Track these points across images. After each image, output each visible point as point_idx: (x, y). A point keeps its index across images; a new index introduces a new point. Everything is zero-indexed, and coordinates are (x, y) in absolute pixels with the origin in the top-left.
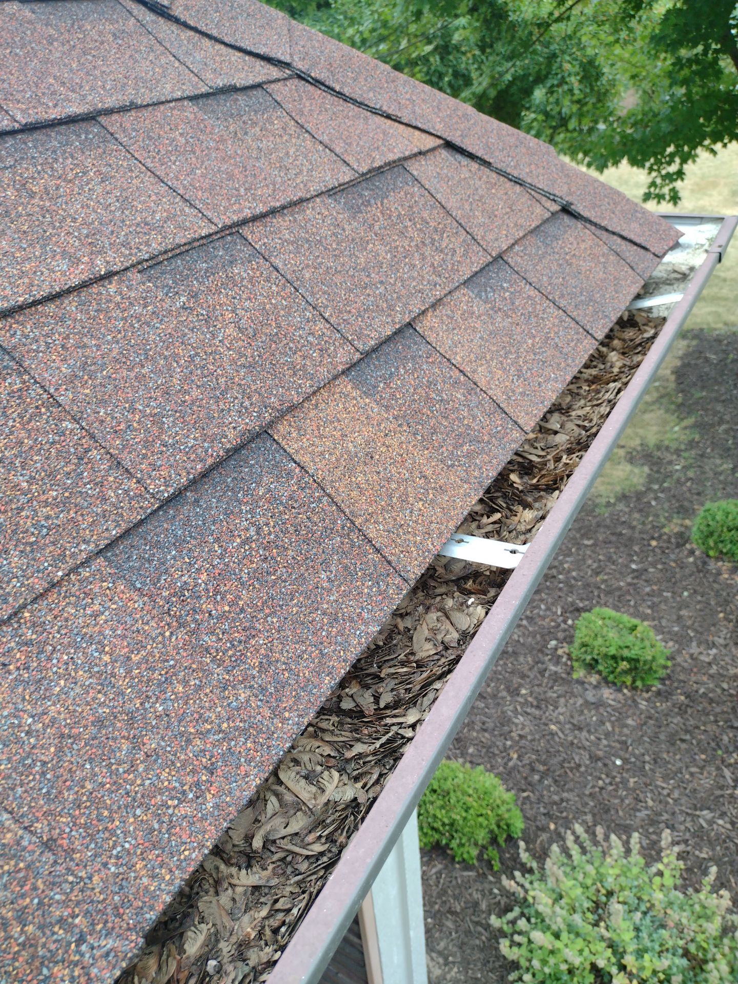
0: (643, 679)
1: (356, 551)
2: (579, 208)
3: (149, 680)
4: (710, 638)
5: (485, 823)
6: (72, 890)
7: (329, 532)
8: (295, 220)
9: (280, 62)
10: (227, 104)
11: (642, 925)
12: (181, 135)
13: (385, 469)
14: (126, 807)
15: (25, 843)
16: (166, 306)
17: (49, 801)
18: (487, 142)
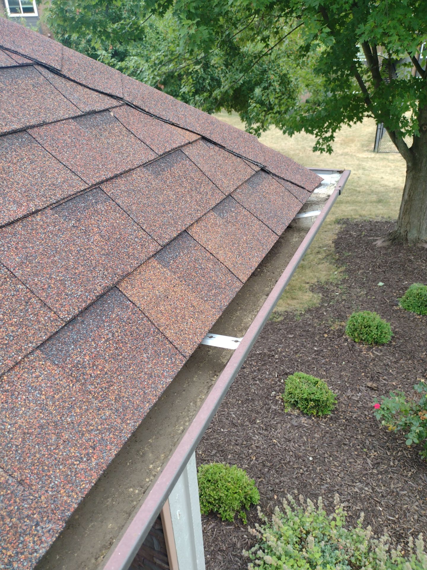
0: (322, 411)
1: (160, 343)
2: (270, 168)
3: (63, 407)
4: (358, 387)
5: (238, 497)
6: (32, 502)
7: (147, 334)
8: (127, 180)
9: (117, 97)
10: (91, 120)
11: (325, 549)
12: (69, 137)
13: (174, 303)
14: (55, 465)
15: (10, 482)
16: (65, 226)
17: (20, 463)
18: (223, 136)
